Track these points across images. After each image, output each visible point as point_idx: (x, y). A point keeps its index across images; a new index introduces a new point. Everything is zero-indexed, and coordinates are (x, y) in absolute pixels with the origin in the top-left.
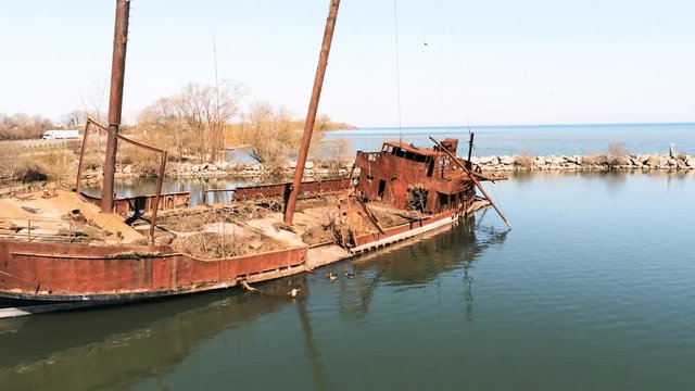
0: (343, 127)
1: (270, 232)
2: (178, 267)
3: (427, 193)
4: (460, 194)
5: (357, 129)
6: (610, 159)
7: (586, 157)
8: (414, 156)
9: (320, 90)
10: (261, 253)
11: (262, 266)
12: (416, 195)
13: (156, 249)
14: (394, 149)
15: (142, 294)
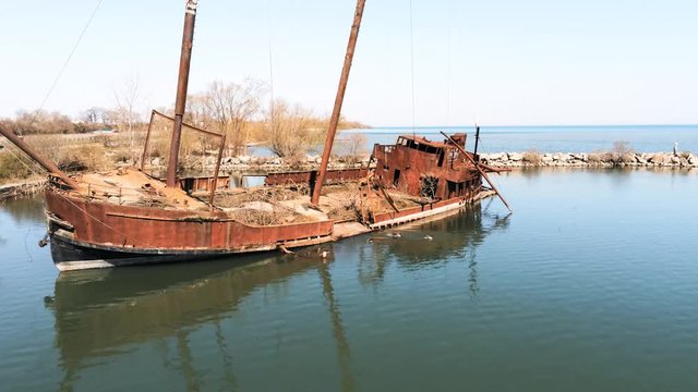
0: (356, 126)
1: (300, 210)
2: (231, 230)
3: (437, 181)
4: (467, 182)
5: (370, 128)
6: (616, 156)
7: (592, 154)
8: (426, 148)
9: (344, 88)
10: (295, 223)
11: (297, 234)
12: (428, 183)
13: (215, 214)
14: (408, 141)
15: (203, 251)
